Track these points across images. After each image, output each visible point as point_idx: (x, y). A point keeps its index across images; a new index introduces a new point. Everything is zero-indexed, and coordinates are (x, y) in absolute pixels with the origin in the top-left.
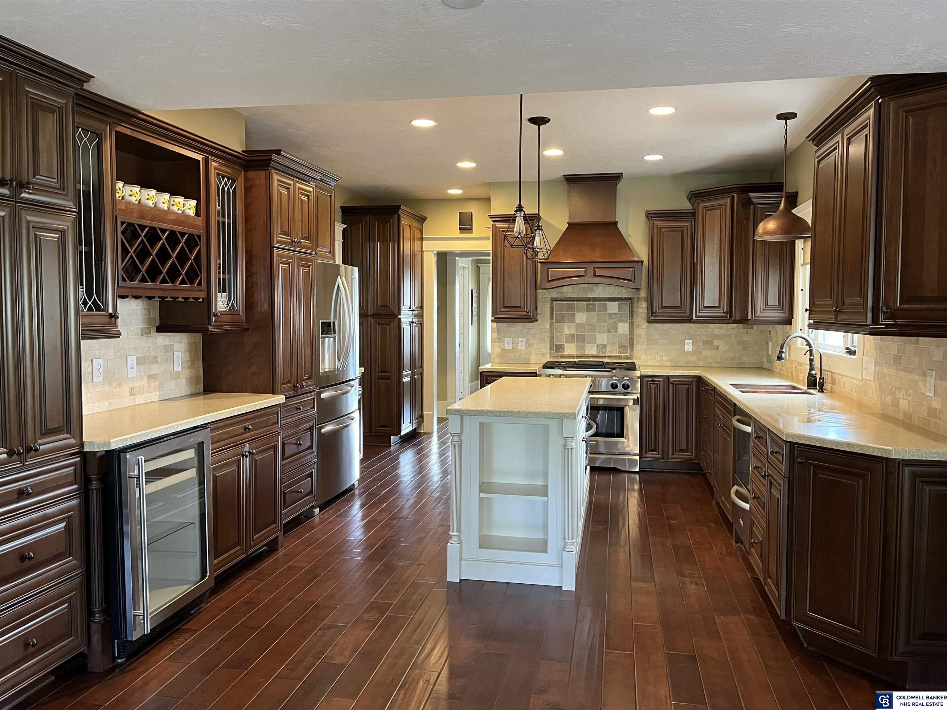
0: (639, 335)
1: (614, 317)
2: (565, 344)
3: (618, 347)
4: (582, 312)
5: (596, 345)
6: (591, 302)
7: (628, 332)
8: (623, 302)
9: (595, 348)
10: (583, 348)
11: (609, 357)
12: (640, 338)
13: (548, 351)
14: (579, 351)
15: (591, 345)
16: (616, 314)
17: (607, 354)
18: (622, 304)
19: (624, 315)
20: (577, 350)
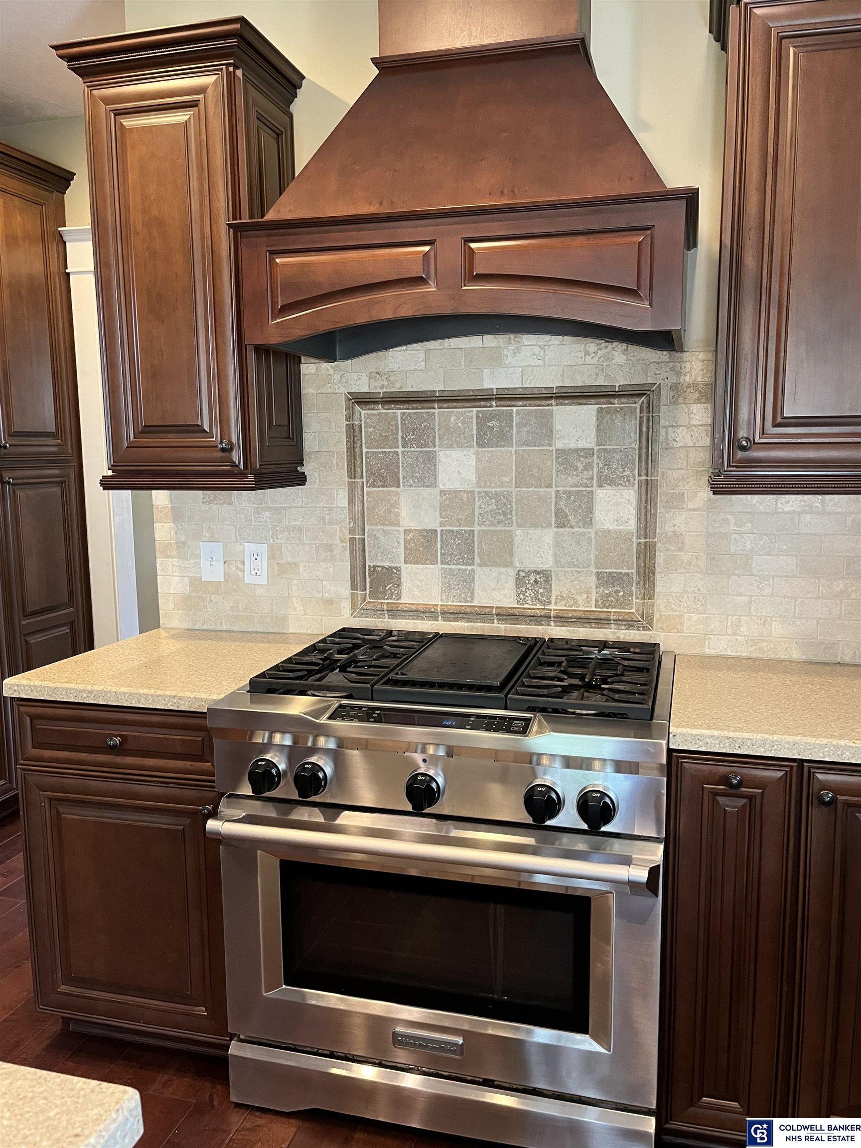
0: (677, 537)
1: (580, 466)
2: (404, 567)
3: (593, 580)
4: (460, 446)
5: (512, 572)
6: (494, 407)
7: (632, 525)
8: (617, 403)
9: (511, 584)
10: (468, 581)
11: (562, 619)
12: (680, 549)
13: (345, 590)
14: (453, 593)
15: (495, 571)
16: (589, 452)
17: (552, 607)
18: (608, 411)
19: (618, 457)
20: (447, 588)
